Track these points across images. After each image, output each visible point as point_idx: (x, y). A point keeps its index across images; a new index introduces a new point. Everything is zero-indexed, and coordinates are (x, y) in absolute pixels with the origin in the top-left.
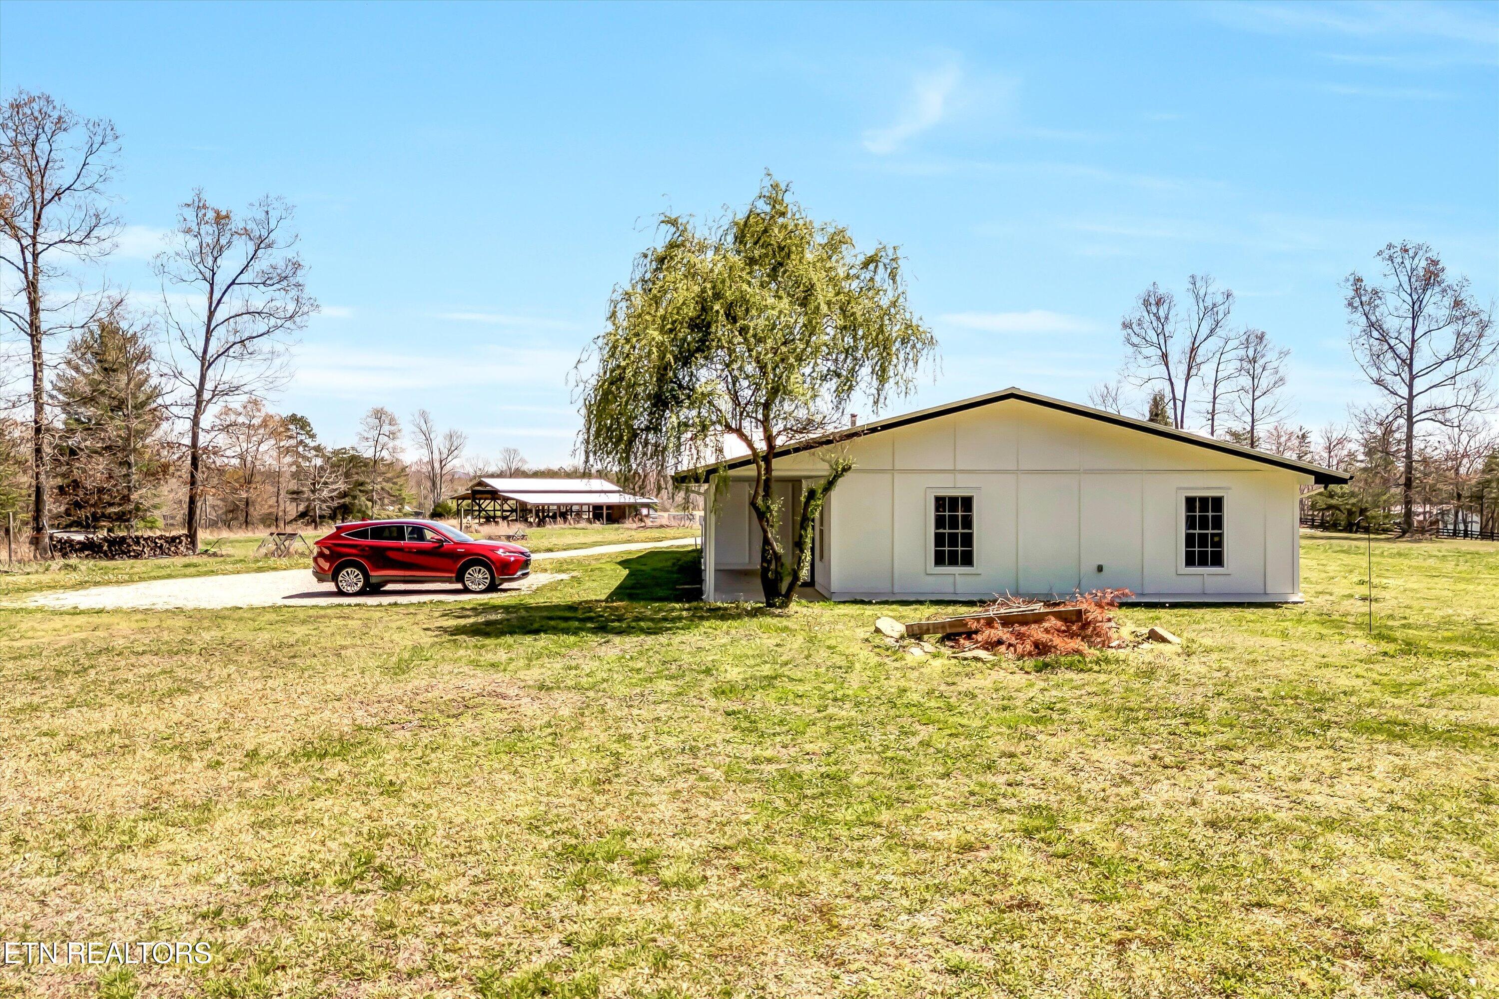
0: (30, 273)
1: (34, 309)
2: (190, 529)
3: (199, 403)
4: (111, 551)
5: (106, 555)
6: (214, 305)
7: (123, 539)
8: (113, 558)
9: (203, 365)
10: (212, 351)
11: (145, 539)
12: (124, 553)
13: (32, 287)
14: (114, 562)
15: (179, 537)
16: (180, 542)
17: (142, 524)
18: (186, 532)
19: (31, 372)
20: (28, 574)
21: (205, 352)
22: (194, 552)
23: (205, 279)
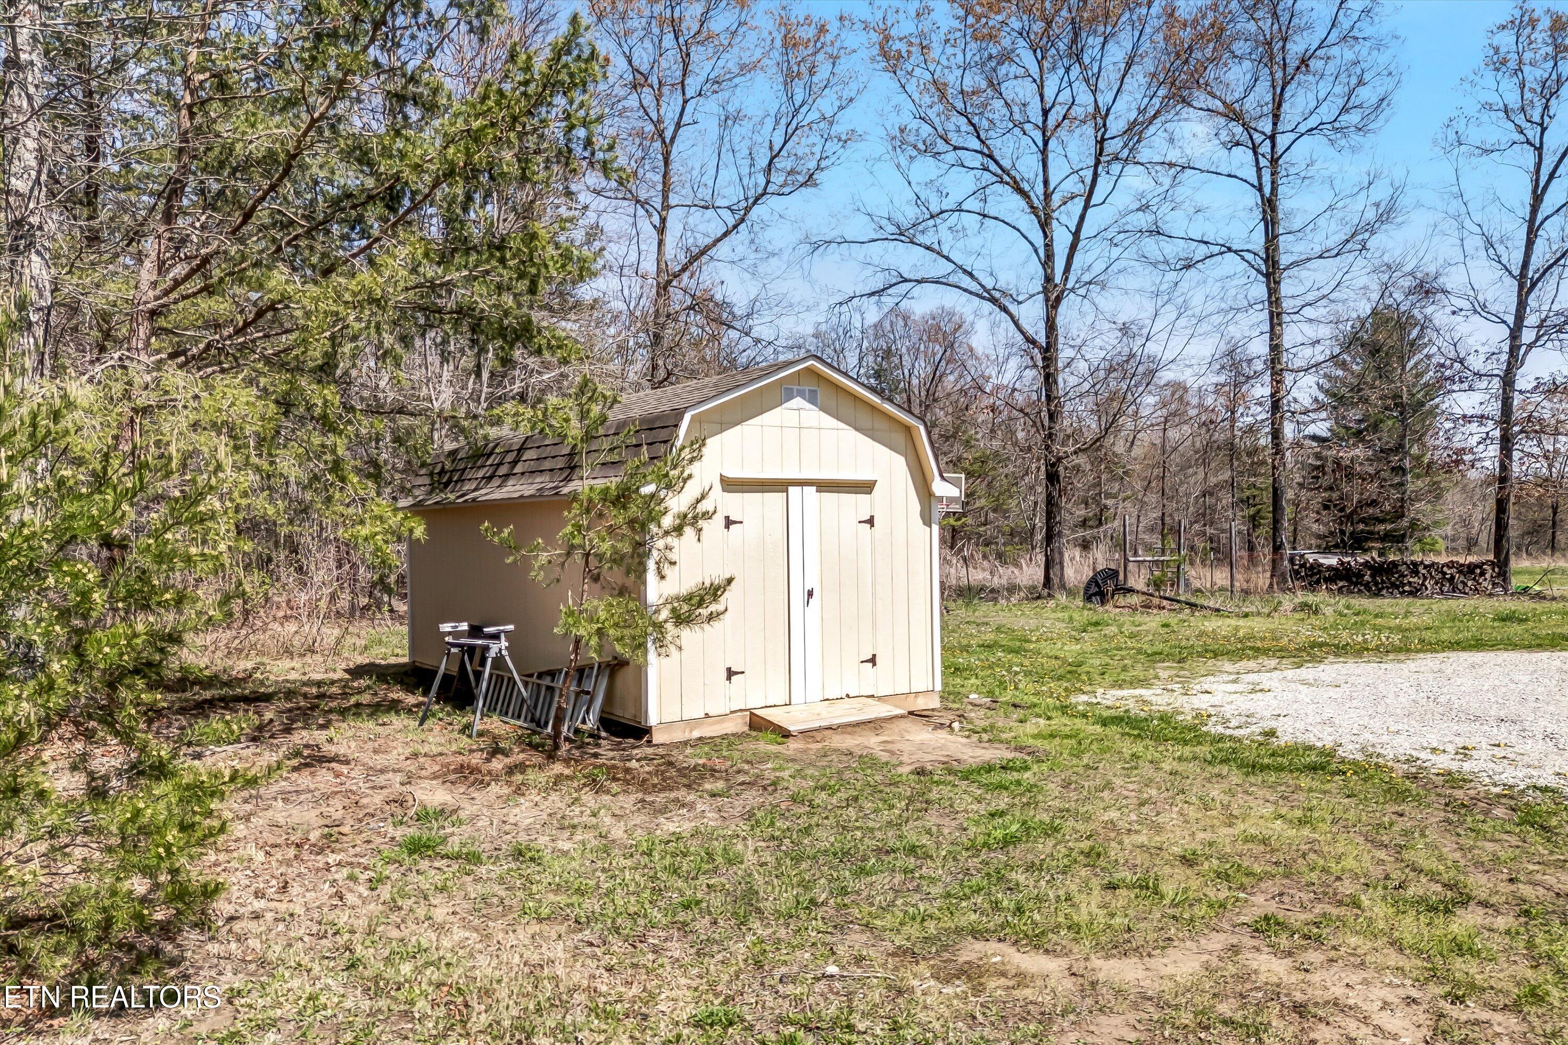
0: (1267, 190)
1: (1271, 239)
2: (1497, 554)
3: (1514, 350)
4: (1376, 584)
5: (1367, 586)
6: (1542, 184)
7: (1394, 564)
8: (1377, 594)
9: (1521, 286)
10: (1537, 261)
11: (1426, 567)
12: (1394, 586)
13: (1269, 205)
14: (1378, 601)
15: (1480, 566)
16: (1483, 574)
17: (1418, 547)
18: (1491, 557)
19: (1266, 327)
20: (1246, 615)
21: (1525, 265)
22: (1506, 590)
23: (1528, 142)
